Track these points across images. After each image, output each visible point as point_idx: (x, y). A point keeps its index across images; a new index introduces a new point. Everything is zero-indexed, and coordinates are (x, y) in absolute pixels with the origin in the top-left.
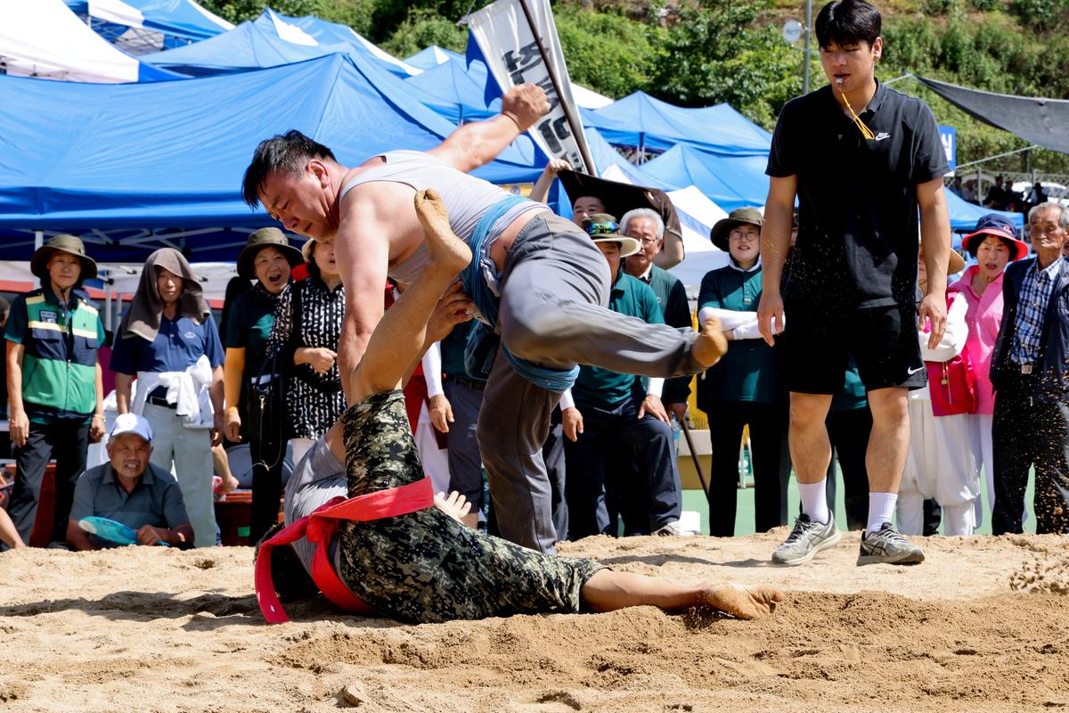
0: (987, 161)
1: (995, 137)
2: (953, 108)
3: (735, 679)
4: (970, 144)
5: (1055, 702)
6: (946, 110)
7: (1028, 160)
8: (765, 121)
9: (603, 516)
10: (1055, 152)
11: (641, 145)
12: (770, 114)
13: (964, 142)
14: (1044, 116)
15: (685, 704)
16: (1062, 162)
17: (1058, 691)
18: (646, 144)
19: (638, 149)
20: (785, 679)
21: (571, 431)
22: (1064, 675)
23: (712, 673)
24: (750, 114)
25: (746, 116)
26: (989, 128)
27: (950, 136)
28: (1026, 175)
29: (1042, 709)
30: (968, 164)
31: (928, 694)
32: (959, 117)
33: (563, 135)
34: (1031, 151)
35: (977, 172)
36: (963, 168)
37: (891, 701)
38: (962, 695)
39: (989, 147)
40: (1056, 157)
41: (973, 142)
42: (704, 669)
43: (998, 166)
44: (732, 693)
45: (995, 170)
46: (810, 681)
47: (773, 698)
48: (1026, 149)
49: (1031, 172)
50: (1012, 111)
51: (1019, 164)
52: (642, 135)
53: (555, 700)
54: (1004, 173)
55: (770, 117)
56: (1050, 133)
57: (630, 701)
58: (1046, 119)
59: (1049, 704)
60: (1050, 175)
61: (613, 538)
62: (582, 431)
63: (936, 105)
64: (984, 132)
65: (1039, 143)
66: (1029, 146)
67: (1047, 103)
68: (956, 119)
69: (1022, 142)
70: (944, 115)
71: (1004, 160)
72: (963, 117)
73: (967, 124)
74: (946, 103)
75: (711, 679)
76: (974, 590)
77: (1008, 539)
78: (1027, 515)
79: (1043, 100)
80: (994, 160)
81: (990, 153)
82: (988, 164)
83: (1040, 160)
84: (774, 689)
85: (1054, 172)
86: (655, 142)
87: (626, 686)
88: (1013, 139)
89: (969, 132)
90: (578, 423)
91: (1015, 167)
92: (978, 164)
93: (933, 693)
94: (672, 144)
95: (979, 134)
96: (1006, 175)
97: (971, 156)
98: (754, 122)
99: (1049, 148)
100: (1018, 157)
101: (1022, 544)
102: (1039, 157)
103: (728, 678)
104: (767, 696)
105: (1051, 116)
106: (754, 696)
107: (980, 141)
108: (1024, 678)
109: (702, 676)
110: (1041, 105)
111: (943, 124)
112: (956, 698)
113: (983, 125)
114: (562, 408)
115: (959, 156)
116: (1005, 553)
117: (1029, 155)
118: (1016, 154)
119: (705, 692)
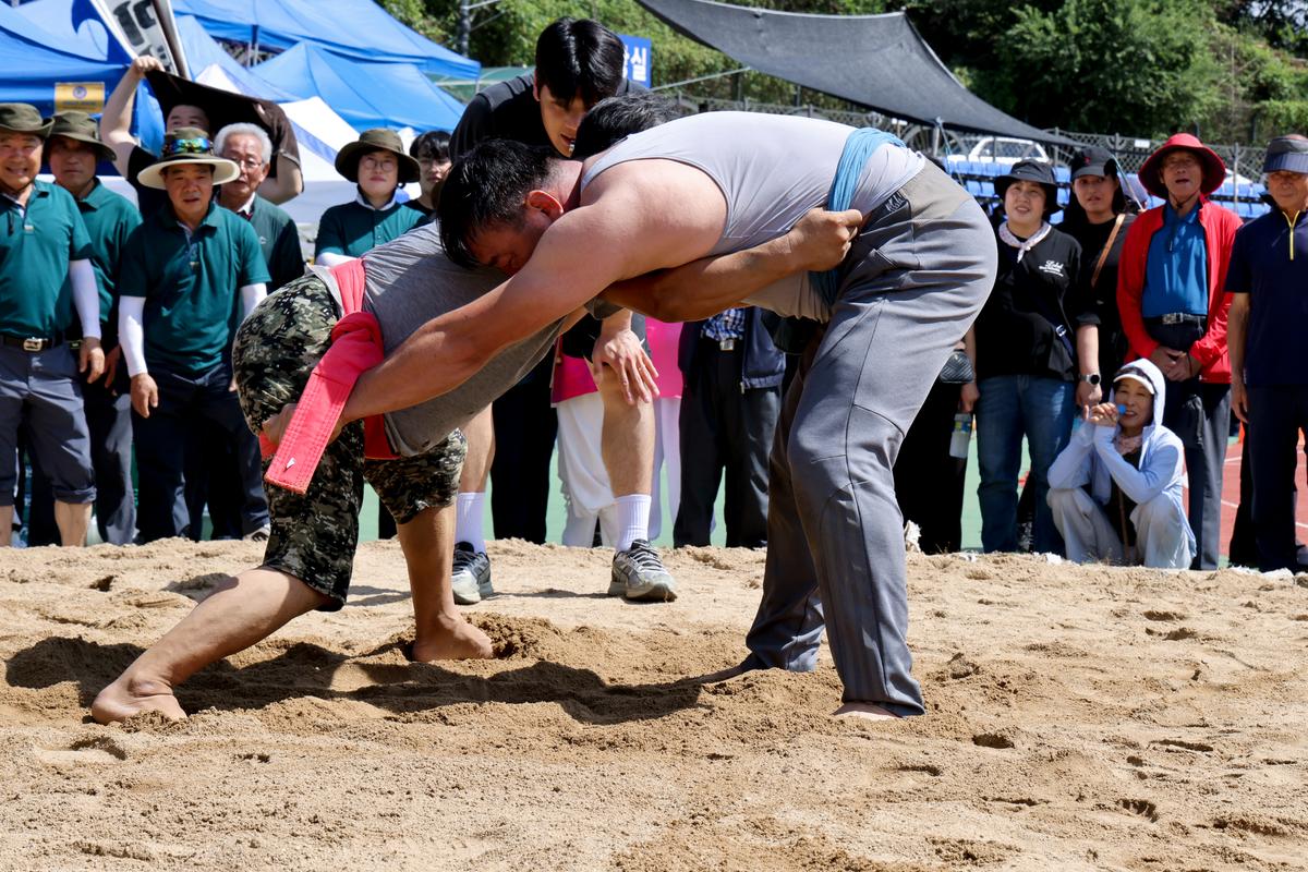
0: (689, 85)
1: (699, 55)
2: (650, 17)
3: (329, 723)
4: (670, 62)
5: (721, 754)
6: (640, 18)
7: (739, 85)
8: (415, 19)
9: (182, 514)
10: (772, 77)
11: (254, 41)
12: (421, 11)
13: (661, 58)
14: (760, 31)
15: (259, 752)
16: (780, 89)
17: (727, 740)
18: (260, 41)
19: (250, 46)
20: (392, 723)
21: (142, 403)
22: (735, 721)
23: (300, 714)
24: (395, 9)
25: (390, 12)
26: (693, 44)
27: (644, 51)
28: (736, 103)
29: (705, 762)
30: (666, 86)
31: (570, 743)
32: (657, 27)
33: (146, 23)
34: (742, 74)
35: (677, 97)
36: (660, 91)
37: (521, 751)
38: (610, 744)
39: (693, 67)
40: (773, 83)
41: (673, 59)
42: (290, 709)
43: (703, 90)
44: (324, 740)
45: (699, 95)
46: (424, 726)
47: (375, 746)
48: (737, 71)
49: (743, 100)
50: (722, 23)
51: (728, 89)
52: (255, 28)
53: (94, 746)
54: (709, 100)
55: (420, 15)
56: (767, 53)
57: (190, 749)
58: (763, 35)
59: (714, 757)
60: (765, 105)
61: (192, 542)
62: (156, 405)
63: (628, 10)
64: (686, 48)
65: (751, 65)
66: (740, 67)
67: (764, 14)
68: (653, 29)
69: (733, 62)
70: (639, 24)
71: (711, 83)
72: (662, 27)
73: (667, 35)
74: (641, 9)
75: (299, 722)
76: (639, 615)
77: (689, 553)
78: (715, 524)
79: (759, 10)
80: (698, 83)
81: (694, 74)
82: (690, 87)
83: (753, 86)
84: (378, 735)
85: (770, 102)
86: (271, 39)
87: (188, 730)
88: (721, 59)
89: (668, 46)
90: (151, 393)
91: (724, 93)
92: (679, 87)
93: (576, 742)
94: (293, 42)
95: (681, 49)
96: (712, 102)
97: (671, 77)
98: (401, 20)
99: (763, 71)
100: (728, 81)
101: (706, 559)
102: (753, 82)
103: (320, 721)
104: (368, 744)
105: (768, 30)
106: (351, 744)
107: (681, 58)
108: (687, 724)
109: (287, 718)
110: (757, 16)
111: (637, 35)
112: (603, 749)
113: (685, 41)
114: (131, 374)
115: (655, 75)
116: (684, 570)
117: (741, 78)
118: (725, 76)
119: (290, 737)
